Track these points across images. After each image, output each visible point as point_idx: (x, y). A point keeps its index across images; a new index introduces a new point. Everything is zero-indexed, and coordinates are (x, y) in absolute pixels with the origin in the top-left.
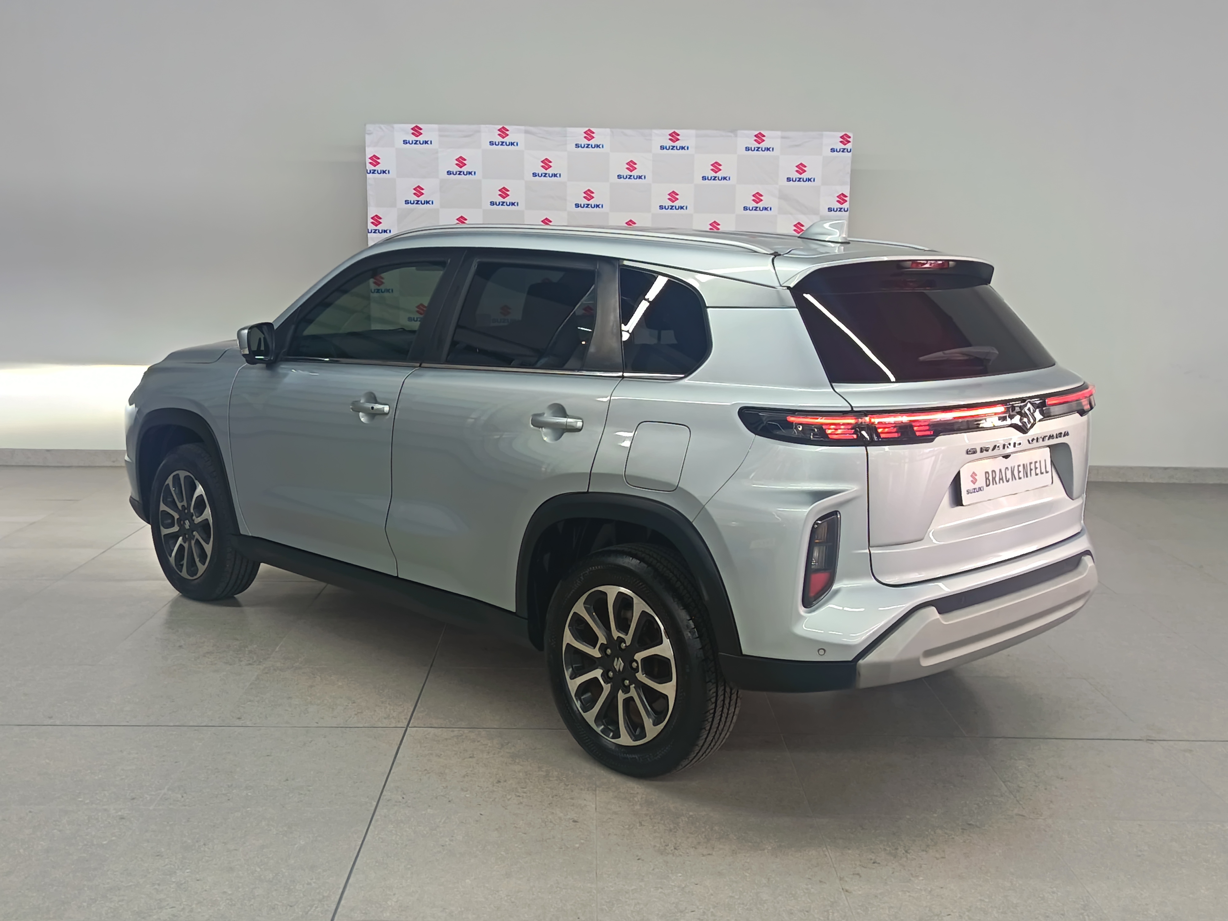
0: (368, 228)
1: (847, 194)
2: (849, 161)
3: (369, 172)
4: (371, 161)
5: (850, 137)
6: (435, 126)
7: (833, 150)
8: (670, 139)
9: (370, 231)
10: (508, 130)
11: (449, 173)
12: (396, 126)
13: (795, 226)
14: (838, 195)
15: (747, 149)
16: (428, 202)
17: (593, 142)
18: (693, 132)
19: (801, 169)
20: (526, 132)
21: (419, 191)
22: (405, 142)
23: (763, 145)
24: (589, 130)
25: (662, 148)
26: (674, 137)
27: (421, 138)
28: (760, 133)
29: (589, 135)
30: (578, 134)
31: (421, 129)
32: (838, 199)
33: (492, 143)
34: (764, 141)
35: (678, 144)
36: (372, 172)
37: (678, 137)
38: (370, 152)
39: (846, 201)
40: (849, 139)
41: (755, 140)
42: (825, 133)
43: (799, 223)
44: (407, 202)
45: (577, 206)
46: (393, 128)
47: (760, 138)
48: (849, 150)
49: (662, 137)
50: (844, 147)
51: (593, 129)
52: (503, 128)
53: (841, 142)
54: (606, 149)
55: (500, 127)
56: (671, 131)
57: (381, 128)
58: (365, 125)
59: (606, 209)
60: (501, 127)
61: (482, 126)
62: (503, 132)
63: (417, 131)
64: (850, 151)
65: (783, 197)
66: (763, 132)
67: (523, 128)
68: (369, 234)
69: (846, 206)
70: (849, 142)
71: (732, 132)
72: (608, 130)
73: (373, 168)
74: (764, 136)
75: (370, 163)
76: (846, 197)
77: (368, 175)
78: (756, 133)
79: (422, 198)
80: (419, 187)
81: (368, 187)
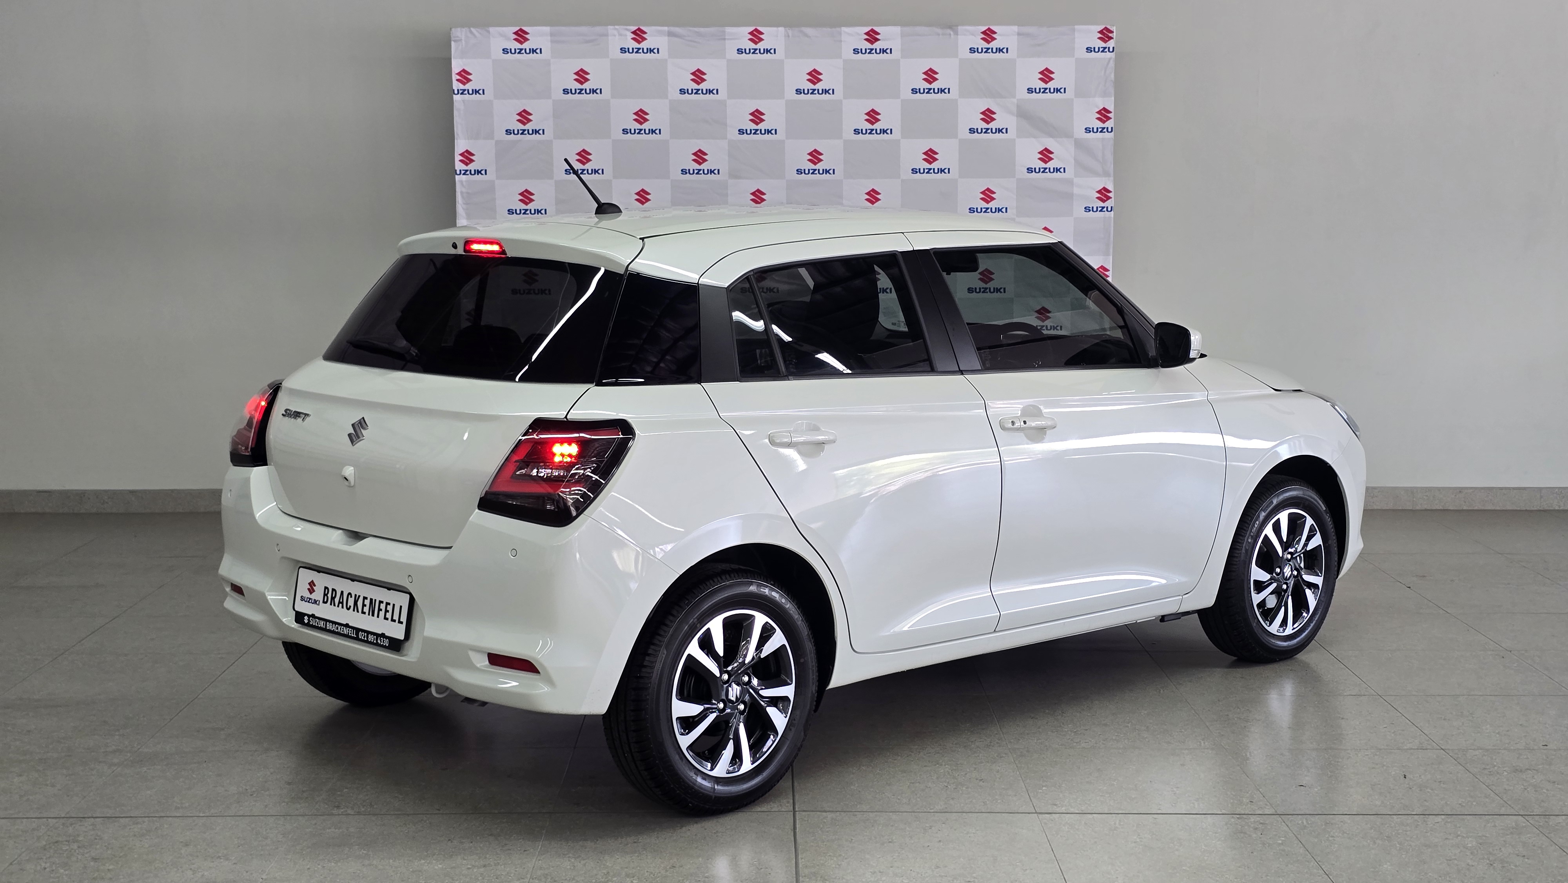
0: (456, 169)
1: (1111, 108)
2: (1112, 64)
3: (456, 92)
4: (459, 77)
5: (1112, 32)
6: (547, 29)
7: (1089, 50)
8: (866, 40)
9: (458, 172)
10: (645, 33)
11: (566, 91)
12: (491, 29)
13: (1041, 153)
14: (1098, 110)
15: (972, 50)
16: (536, 132)
17: (761, 46)
18: (897, 30)
19: (1046, 75)
20: (670, 34)
21: (524, 116)
22: (505, 51)
23: (994, 45)
24: (756, 30)
25: (856, 51)
26: (872, 36)
27: (526, 46)
28: (989, 29)
29: (756, 37)
30: (741, 36)
31: (527, 33)
32: (1099, 116)
33: (623, 50)
34: (995, 39)
35: (877, 45)
36: (460, 92)
37: (877, 37)
38: (457, 66)
39: (1110, 118)
40: (1110, 35)
41: (983, 39)
42: (1076, 27)
43: (1046, 149)
44: (508, 132)
45: (741, 132)
46: (488, 32)
47: (989, 35)
48: (1111, 50)
49: (855, 36)
50: (1104, 45)
51: (760, 28)
52: (639, 29)
53: (1099, 38)
54: (780, 54)
55: (634, 28)
56: (867, 29)
57: (471, 32)
58: (451, 29)
59: (781, 135)
60: (637, 28)
61: (609, 27)
62: (639, 35)
63: (521, 36)
64: (1113, 51)
65: (1023, 114)
66: (993, 28)
67: (666, 28)
68: (456, 176)
69: (1109, 124)
70: (1111, 38)
71: (950, 27)
72: (781, 29)
73: (461, 87)
74: (995, 33)
75: (458, 80)
76: (1110, 112)
77: (454, 96)
78: (984, 28)
79: (529, 126)
80: (525, 111)
81: (455, 113)
